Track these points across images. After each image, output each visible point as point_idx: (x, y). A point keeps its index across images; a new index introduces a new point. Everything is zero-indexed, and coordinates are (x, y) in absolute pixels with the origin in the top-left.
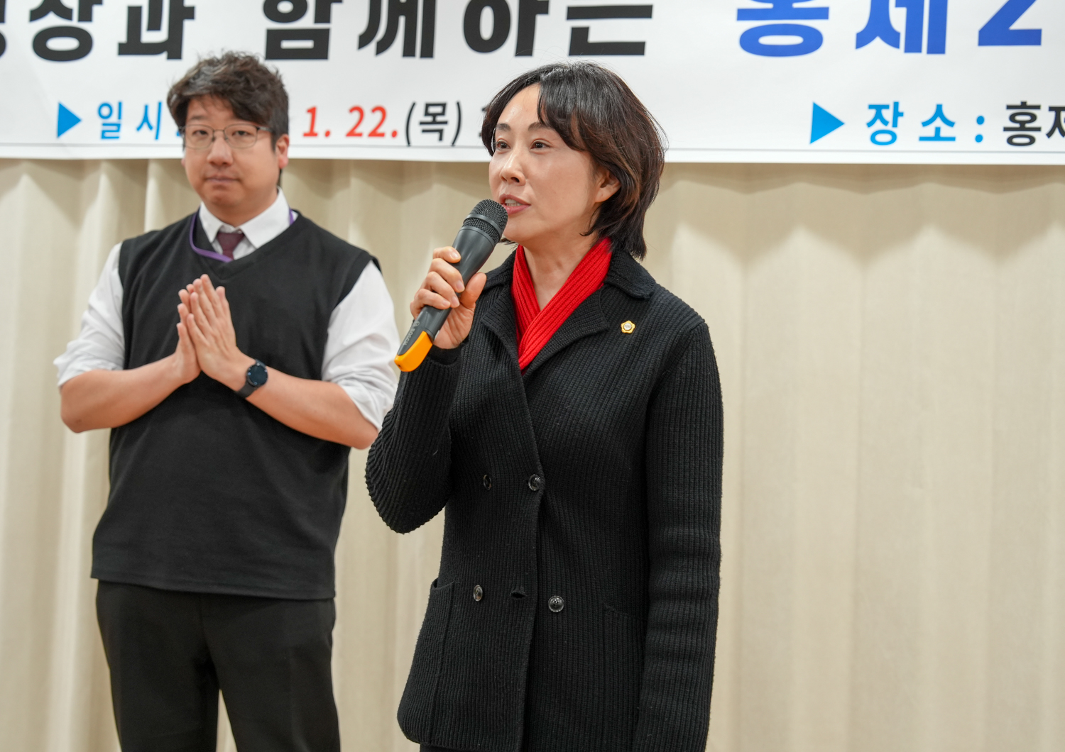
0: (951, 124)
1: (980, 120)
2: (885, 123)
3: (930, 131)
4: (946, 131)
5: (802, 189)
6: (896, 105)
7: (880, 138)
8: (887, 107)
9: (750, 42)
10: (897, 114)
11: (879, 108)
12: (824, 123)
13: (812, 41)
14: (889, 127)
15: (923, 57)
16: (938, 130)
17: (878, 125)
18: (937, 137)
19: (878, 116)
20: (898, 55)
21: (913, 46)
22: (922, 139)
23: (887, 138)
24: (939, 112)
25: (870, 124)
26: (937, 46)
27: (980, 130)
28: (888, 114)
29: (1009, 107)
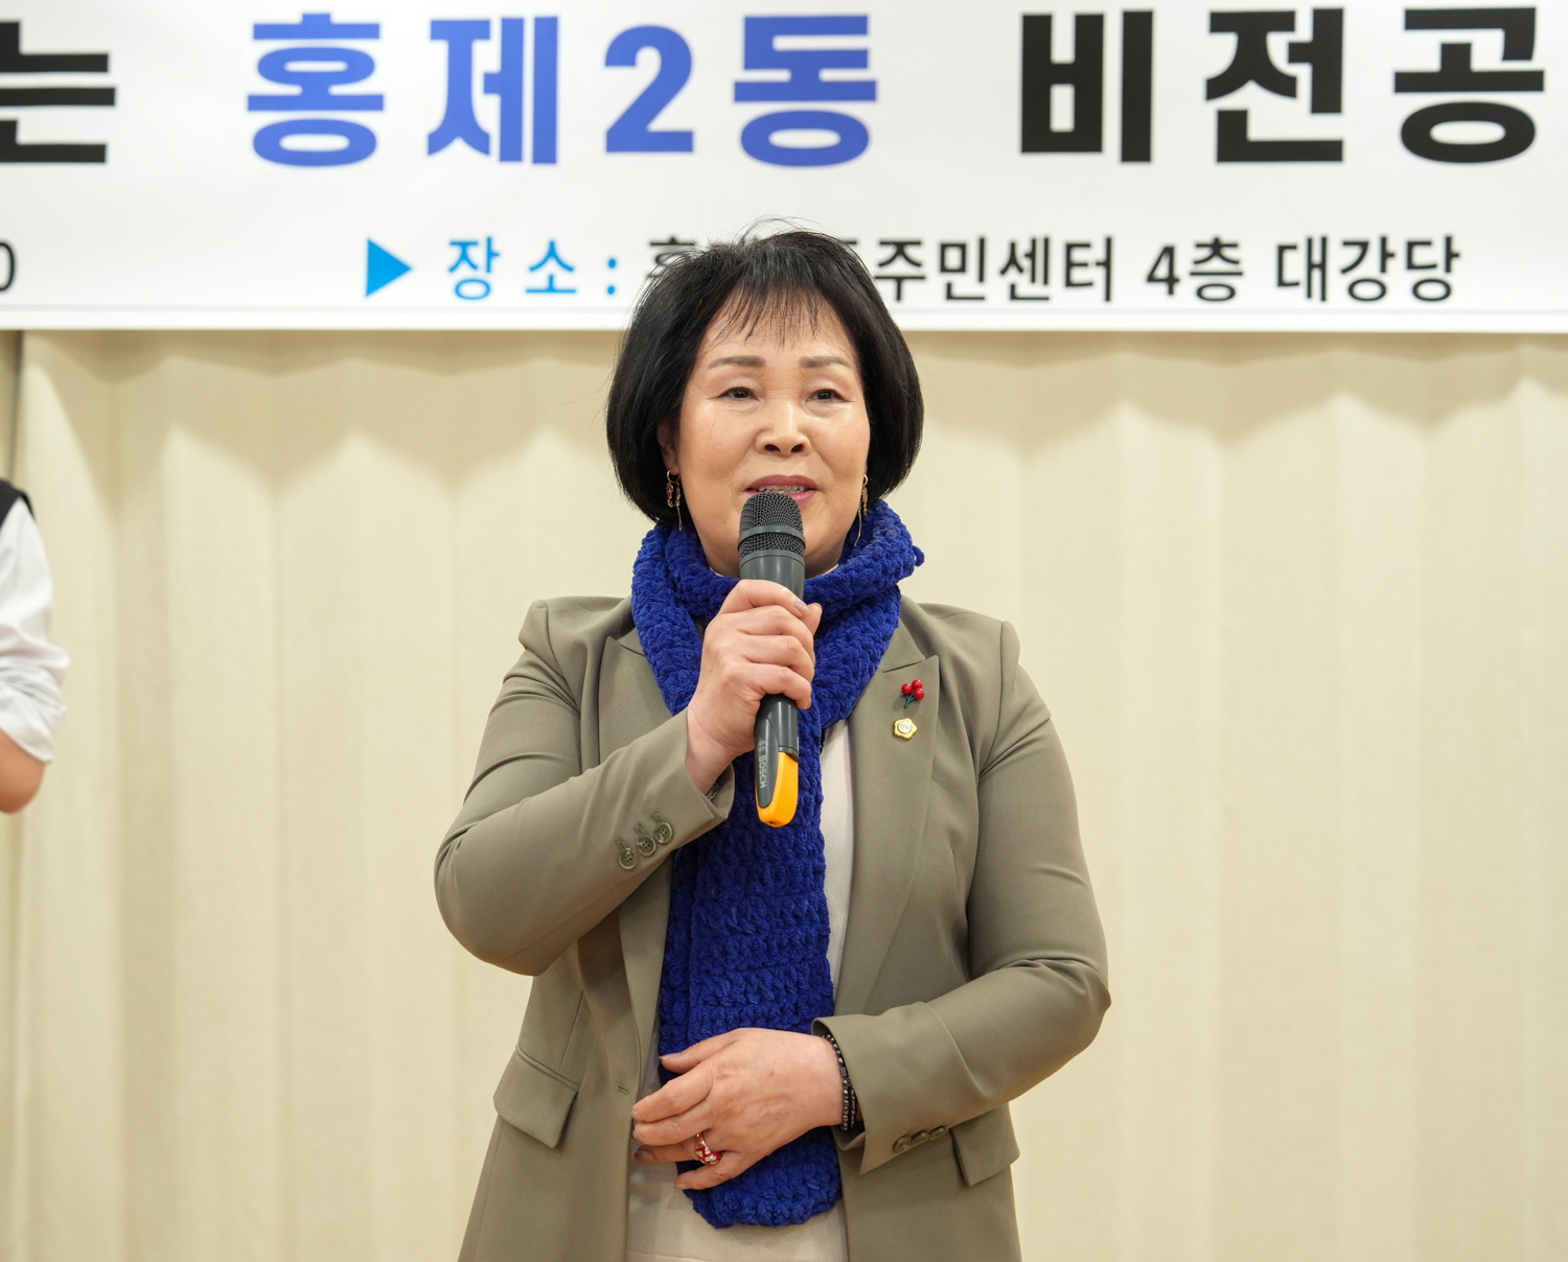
0: (569, 269)
1: (612, 263)
2: (474, 267)
3: (539, 279)
4: (563, 279)
5: (356, 369)
6: (489, 241)
7: (467, 289)
8: (475, 243)
9: (268, 145)
10: (491, 254)
11: (464, 246)
12: (383, 267)
13: (362, 144)
14: (481, 274)
15: (526, 168)
16: (551, 278)
17: (464, 271)
18: (551, 288)
19: (464, 257)
20: (490, 164)
21: (511, 152)
22: (530, 291)
23: (478, 289)
24: (552, 252)
25: (453, 269)
26: (546, 153)
27: (612, 277)
28: (477, 254)
29: (654, 244)
